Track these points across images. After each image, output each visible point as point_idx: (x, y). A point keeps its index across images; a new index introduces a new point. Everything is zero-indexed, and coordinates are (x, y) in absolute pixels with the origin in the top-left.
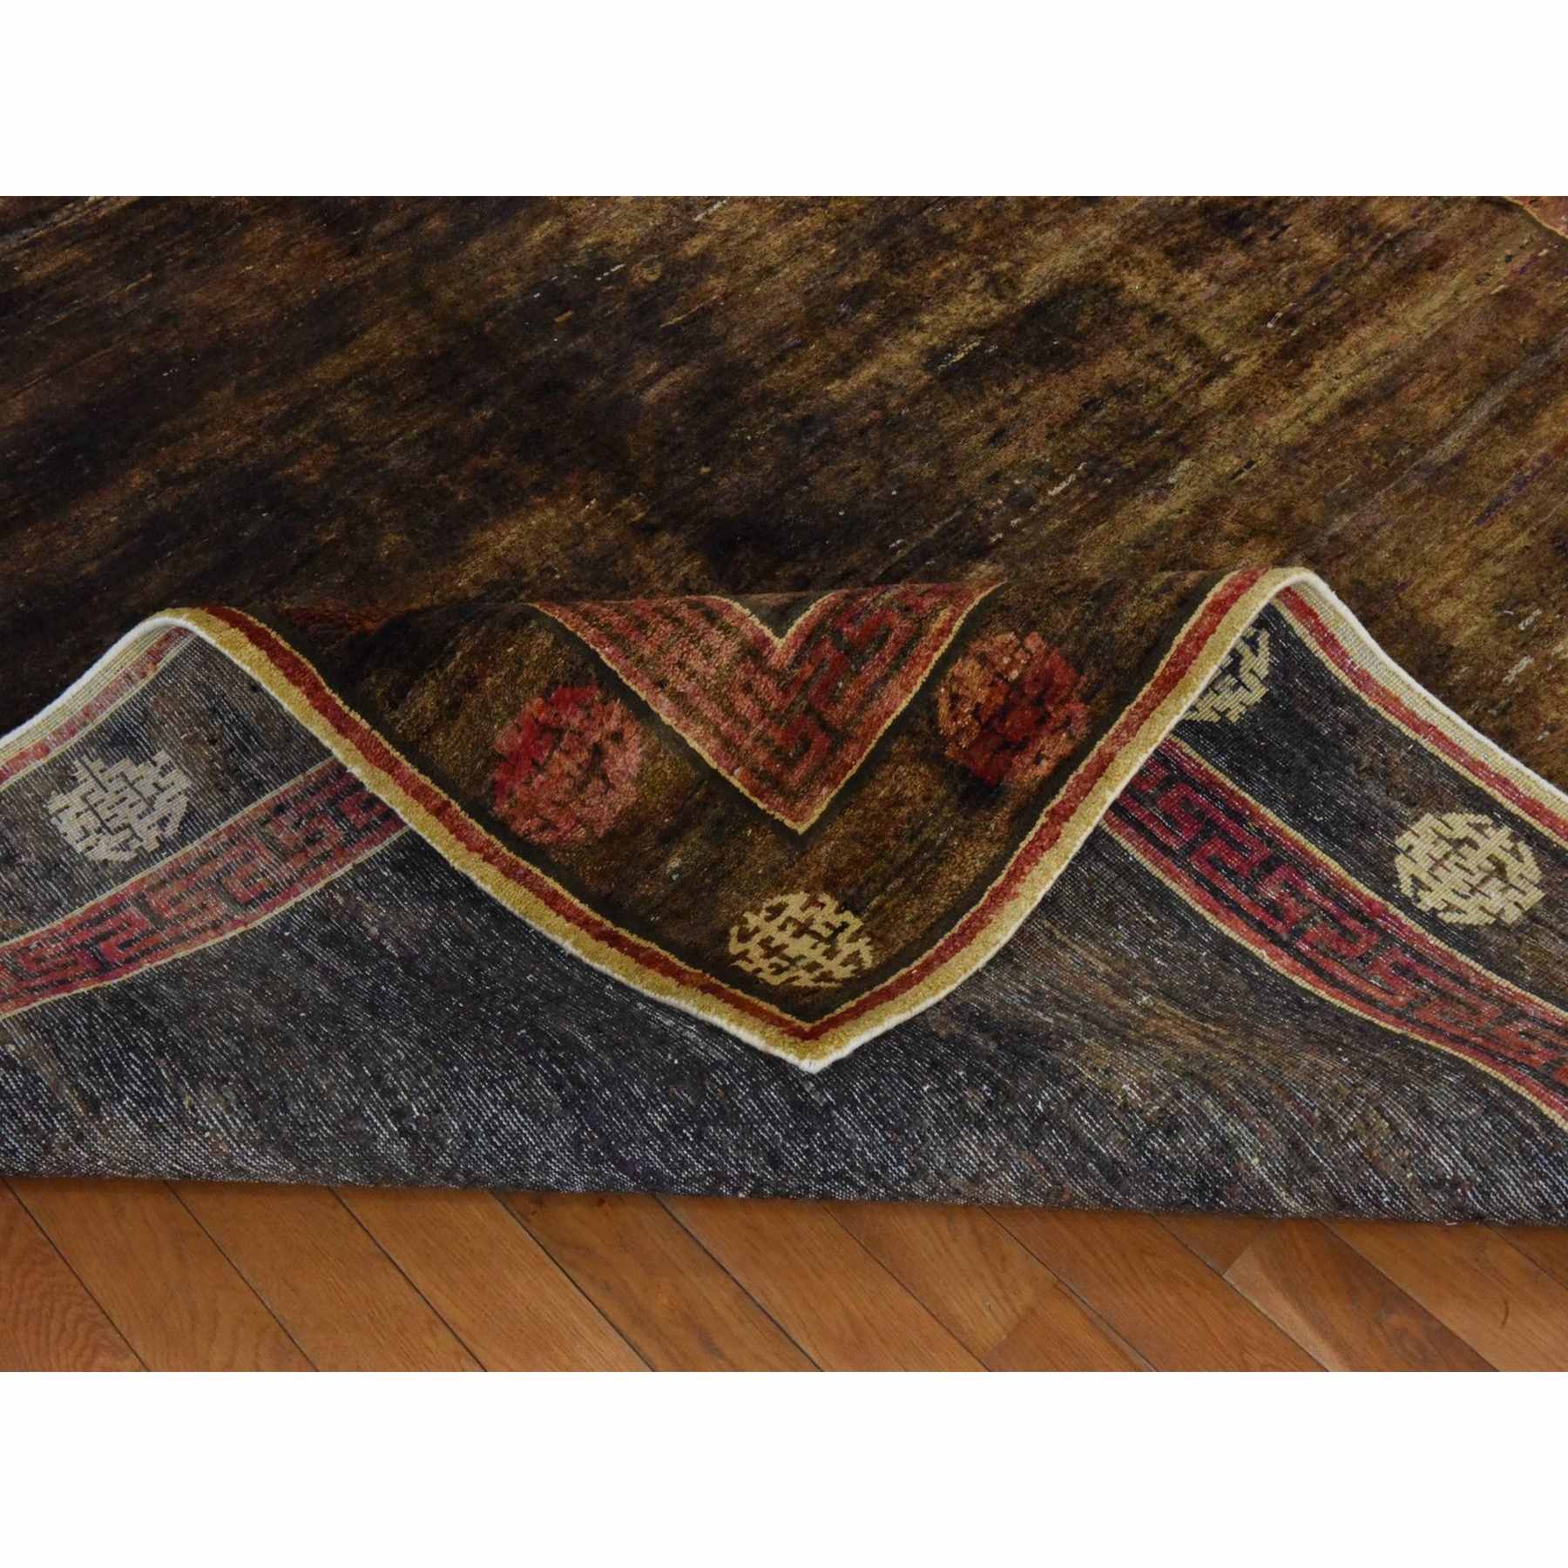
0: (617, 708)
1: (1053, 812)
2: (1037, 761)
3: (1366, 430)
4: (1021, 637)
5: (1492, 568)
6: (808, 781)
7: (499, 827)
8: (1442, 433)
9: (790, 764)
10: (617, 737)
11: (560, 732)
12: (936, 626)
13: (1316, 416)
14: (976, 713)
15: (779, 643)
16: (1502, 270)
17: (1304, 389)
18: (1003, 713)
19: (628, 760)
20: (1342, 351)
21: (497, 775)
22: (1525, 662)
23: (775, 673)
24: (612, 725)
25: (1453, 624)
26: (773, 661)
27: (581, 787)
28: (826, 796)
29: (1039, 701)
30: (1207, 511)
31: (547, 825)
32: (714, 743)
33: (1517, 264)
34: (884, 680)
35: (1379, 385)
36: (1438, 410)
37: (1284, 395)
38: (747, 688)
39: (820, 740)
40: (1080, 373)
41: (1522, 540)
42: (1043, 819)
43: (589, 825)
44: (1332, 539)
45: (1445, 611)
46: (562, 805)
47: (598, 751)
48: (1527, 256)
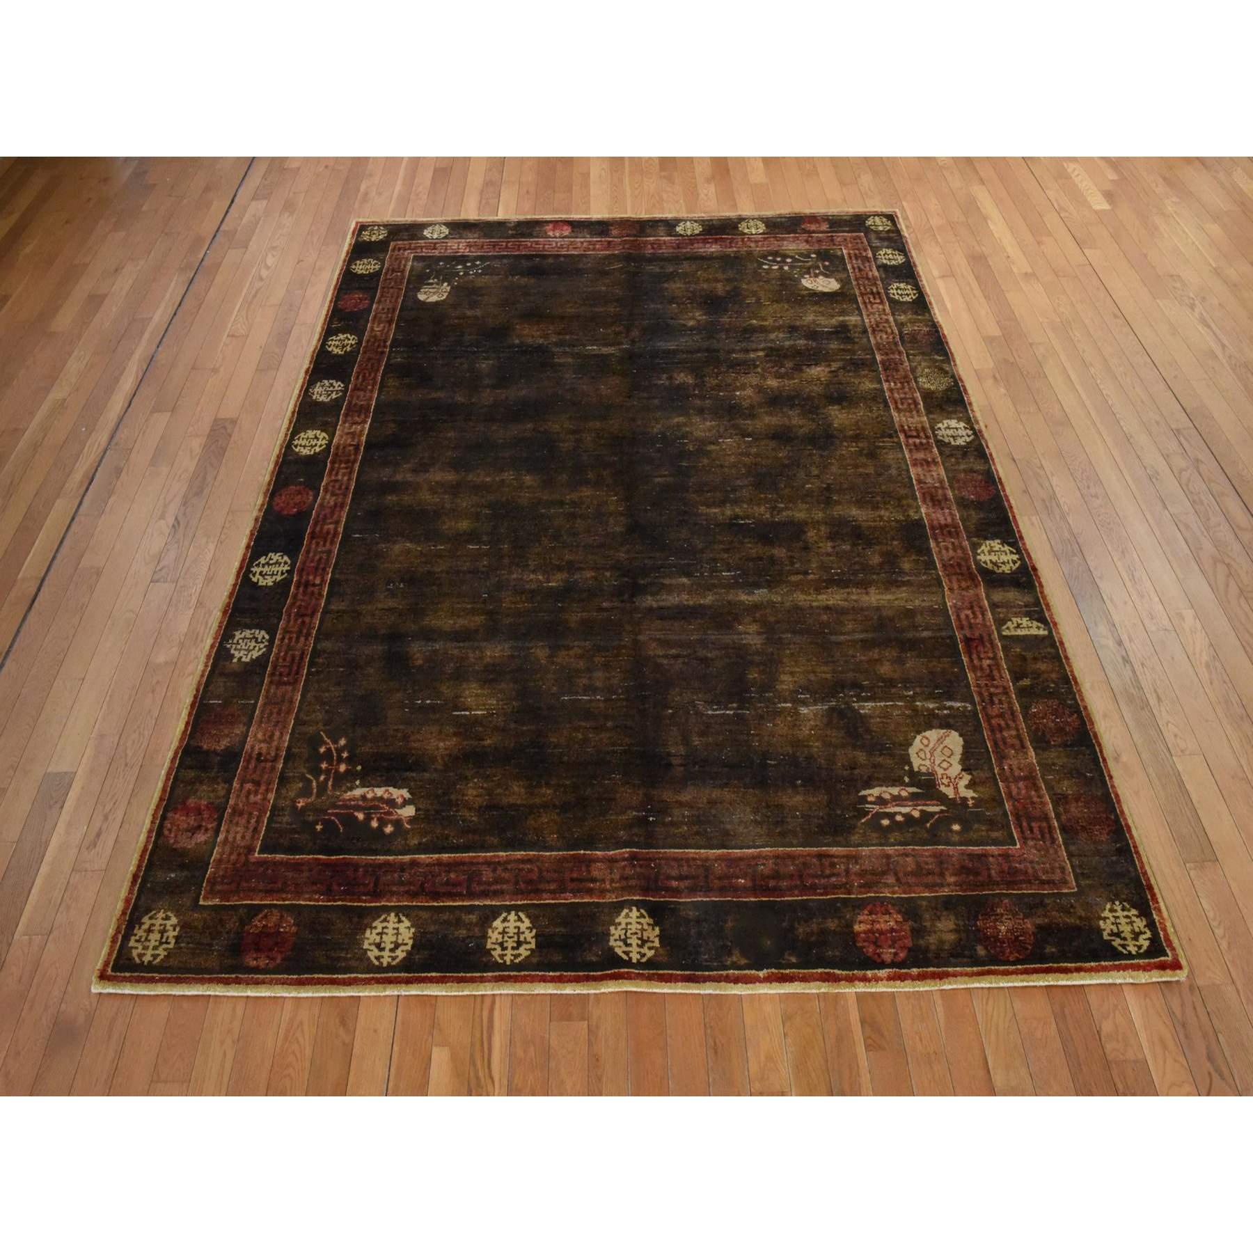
0: (214, 824)
1: (237, 977)
2: (256, 959)
3: (825, 617)
4: (294, 924)
5: (812, 677)
6: (219, 892)
7: (164, 818)
8: (844, 634)
9: (222, 883)
10: (207, 830)
11: (200, 814)
12: (284, 896)
13: (815, 604)
14: (265, 926)
15: (256, 855)
16: (917, 603)
17: (820, 594)
18: (268, 935)
19: (201, 837)
20: (842, 591)
21: (180, 807)
22: (789, 705)
23: (247, 860)
24: (210, 826)
25: (782, 682)
26: (250, 857)
27: (187, 830)
28: (217, 901)
29: (277, 944)
30: (756, 607)
31: (170, 830)
32: (218, 856)
33: (923, 604)
34: (260, 891)
35: (843, 608)
36: (850, 626)
37: (812, 591)
38: (239, 854)
39: (233, 886)
40: (766, 548)
41: (829, 676)
42: (233, 976)
43: (176, 842)
44: (780, 638)
45: (785, 677)
46: (179, 830)
47: (199, 827)
48: (930, 604)
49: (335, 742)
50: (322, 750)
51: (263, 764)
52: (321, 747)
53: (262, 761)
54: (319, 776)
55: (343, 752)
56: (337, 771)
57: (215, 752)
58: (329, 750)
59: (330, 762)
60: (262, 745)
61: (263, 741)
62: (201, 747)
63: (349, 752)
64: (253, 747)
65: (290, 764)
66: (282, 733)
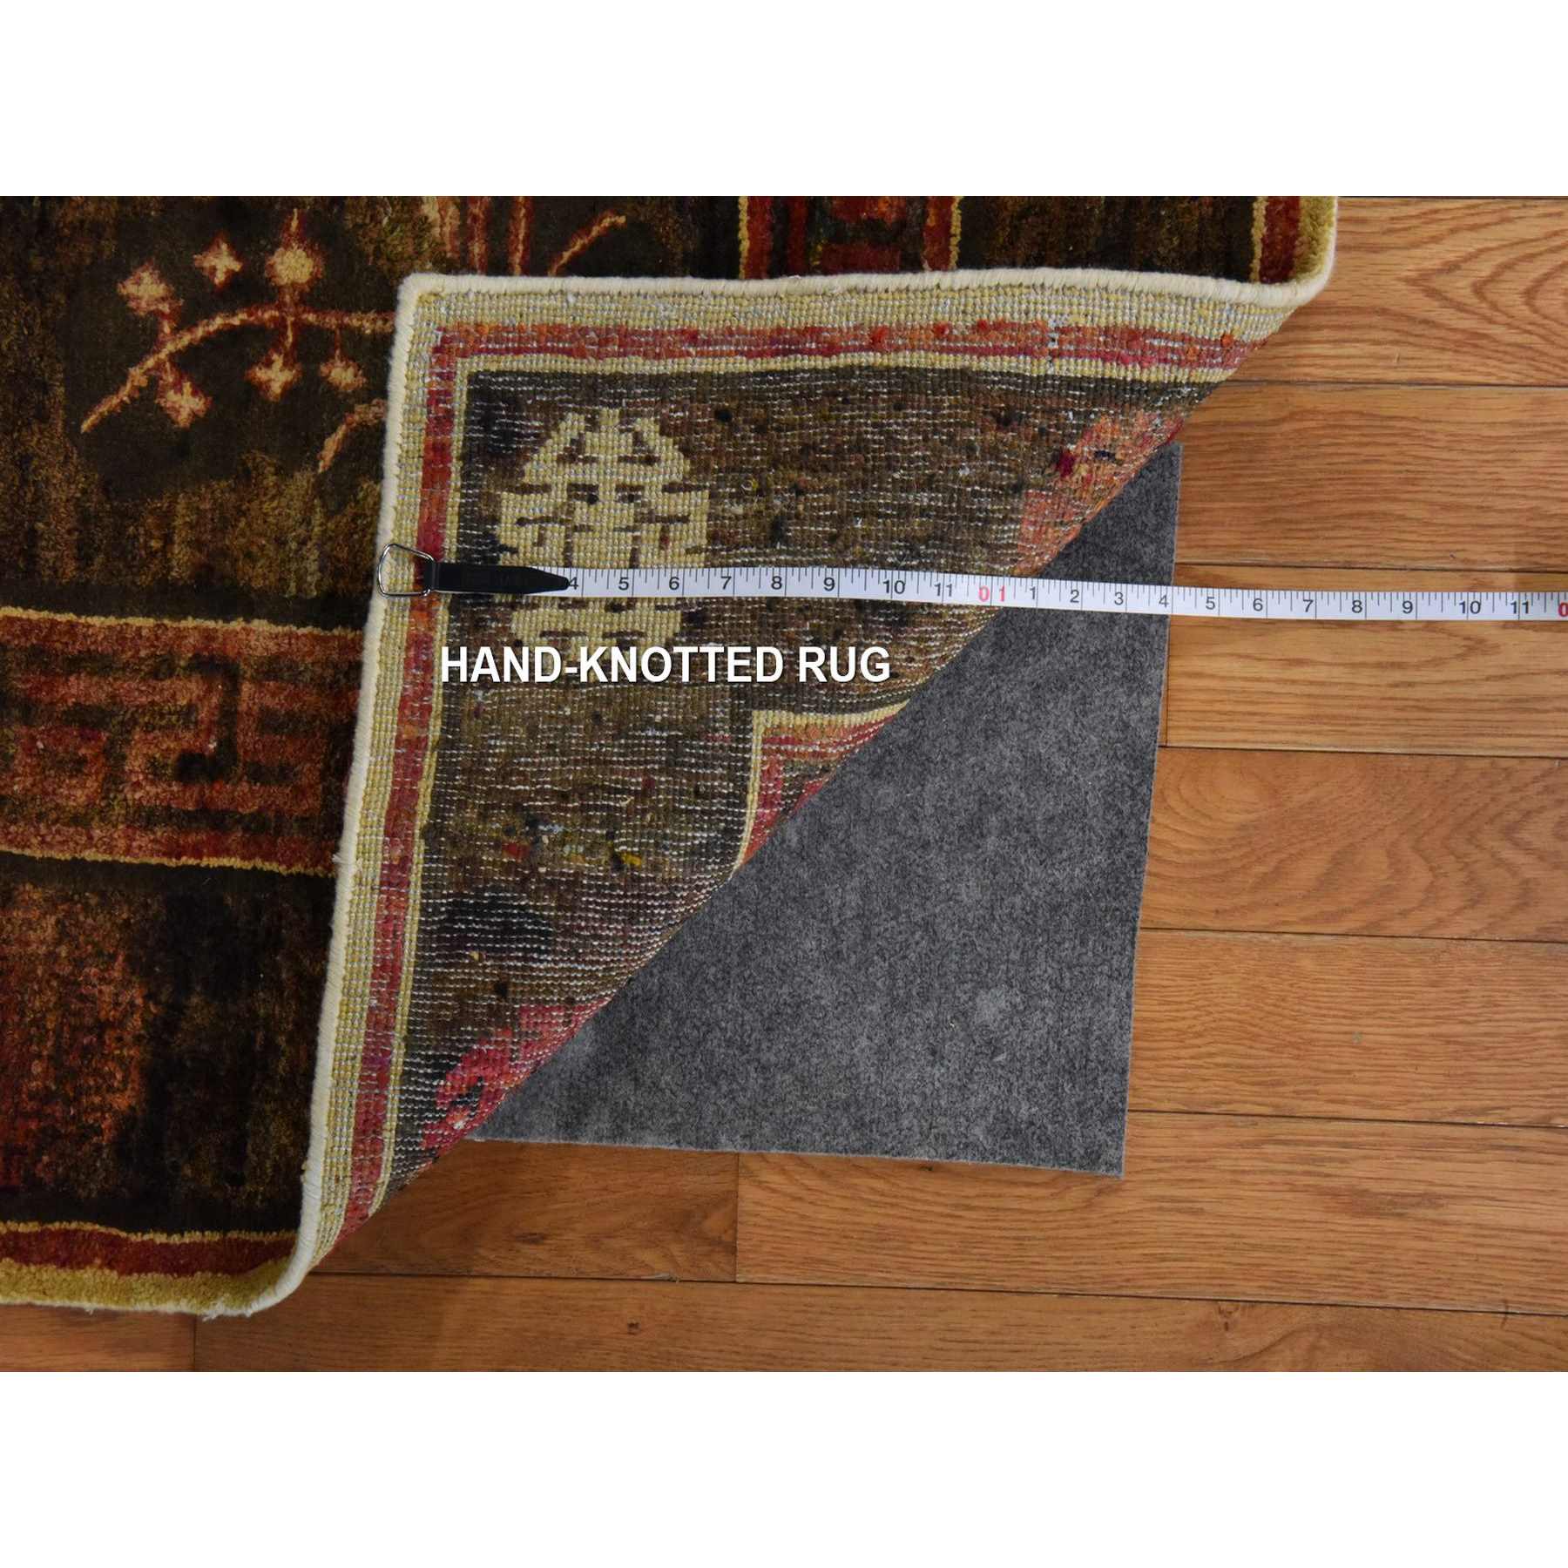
49: (142, 336)
50: (185, 403)
51: (247, 738)
52: (164, 417)
53: (227, 744)
54: (332, 389)
55: (201, 279)
56: (313, 296)
57: (161, 1031)
58: (185, 362)
59: (257, 342)
60: (135, 763)
61: (113, 758)
62: (127, 1122)
63: (206, 246)
64: (144, 818)
65: (258, 576)
66: (75, 664)
